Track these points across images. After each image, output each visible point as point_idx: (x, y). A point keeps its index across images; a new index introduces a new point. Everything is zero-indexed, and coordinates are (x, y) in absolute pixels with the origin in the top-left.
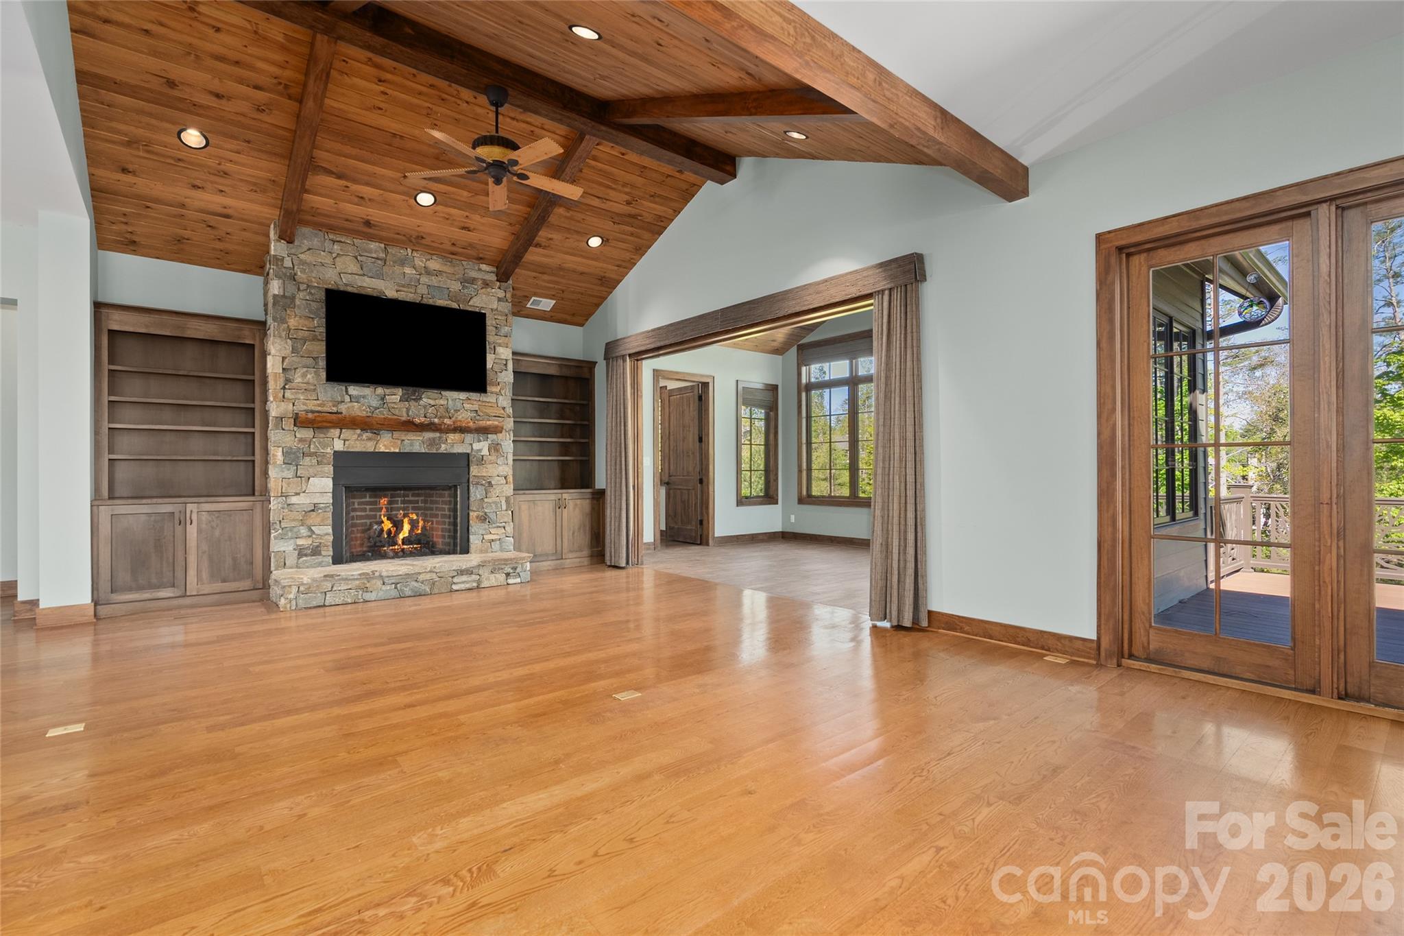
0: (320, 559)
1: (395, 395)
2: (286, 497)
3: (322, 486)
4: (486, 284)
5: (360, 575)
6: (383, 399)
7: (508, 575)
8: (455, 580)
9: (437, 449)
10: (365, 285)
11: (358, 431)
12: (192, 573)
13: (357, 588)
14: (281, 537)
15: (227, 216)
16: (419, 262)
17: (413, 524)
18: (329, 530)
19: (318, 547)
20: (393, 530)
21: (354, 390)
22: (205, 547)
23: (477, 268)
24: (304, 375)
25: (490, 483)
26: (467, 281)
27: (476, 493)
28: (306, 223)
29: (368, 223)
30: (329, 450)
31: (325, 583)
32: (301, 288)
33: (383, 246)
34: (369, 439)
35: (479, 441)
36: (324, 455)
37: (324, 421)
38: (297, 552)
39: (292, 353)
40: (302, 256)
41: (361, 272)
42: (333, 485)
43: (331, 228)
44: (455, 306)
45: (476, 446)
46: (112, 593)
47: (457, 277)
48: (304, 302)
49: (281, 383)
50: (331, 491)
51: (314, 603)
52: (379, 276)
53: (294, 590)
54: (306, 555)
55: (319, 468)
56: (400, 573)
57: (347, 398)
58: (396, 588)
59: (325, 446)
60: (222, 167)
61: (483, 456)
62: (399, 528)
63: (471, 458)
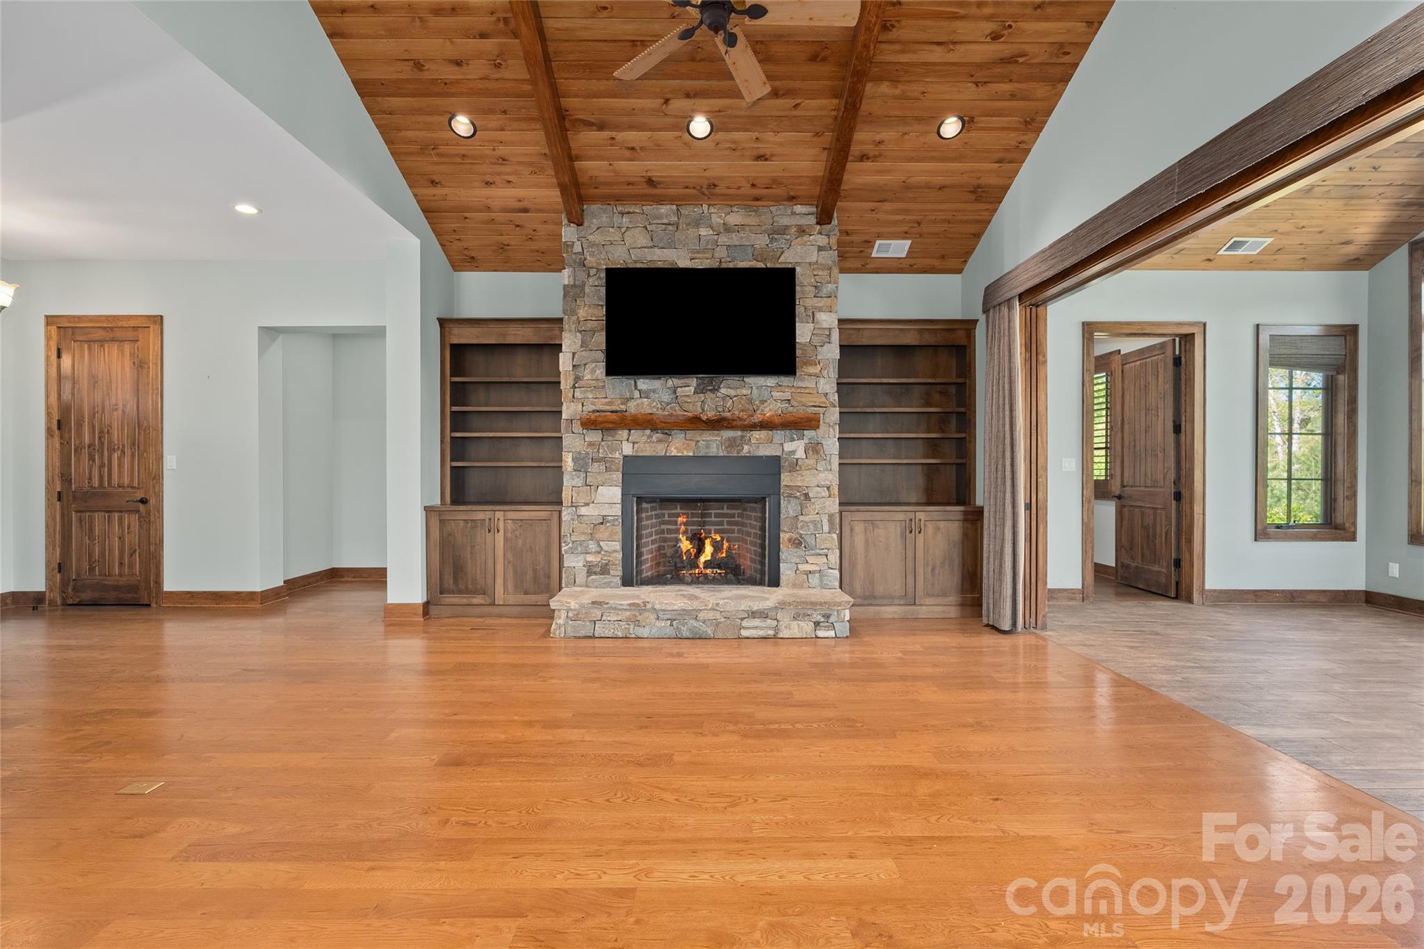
0: (607, 578)
1: (687, 386)
2: (576, 507)
3: (610, 496)
4: (802, 231)
5: (629, 605)
6: (675, 392)
7: (817, 624)
8: (745, 623)
9: (738, 453)
10: (655, 258)
11: (648, 432)
12: (499, 581)
13: (628, 620)
14: (572, 551)
15: (525, 210)
16: (716, 220)
17: (717, 547)
18: (617, 546)
19: (606, 564)
20: (693, 551)
21: (644, 383)
22: (510, 556)
23: (789, 212)
24: (593, 371)
25: (806, 495)
26: (777, 232)
27: (788, 509)
28: (593, 199)
29: (650, 182)
30: (617, 455)
31: (595, 611)
32: (591, 274)
33: (674, 207)
34: (660, 441)
35: (792, 440)
36: (612, 460)
37: (605, 422)
38: (586, 569)
39: (581, 347)
40: (591, 238)
41: (651, 244)
42: (622, 494)
43: (619, 199)
44: (761, 265)
45: (788, 447)
46: (441, 593)
47: (764, 228)
48: (593, 289)
49: (571, 382)
50: (620, 501)
51: (583, 633)
52: (671, 245)
53: (563, 615)
54: (595, 573)
55: (607, 476)
56: (676, 608)
57: (637, 394)
58: (671, 625)
59: (613, 450)
60: (498, 153)
61: (797, 460)
62: (700, 550)
63: (782, 462)
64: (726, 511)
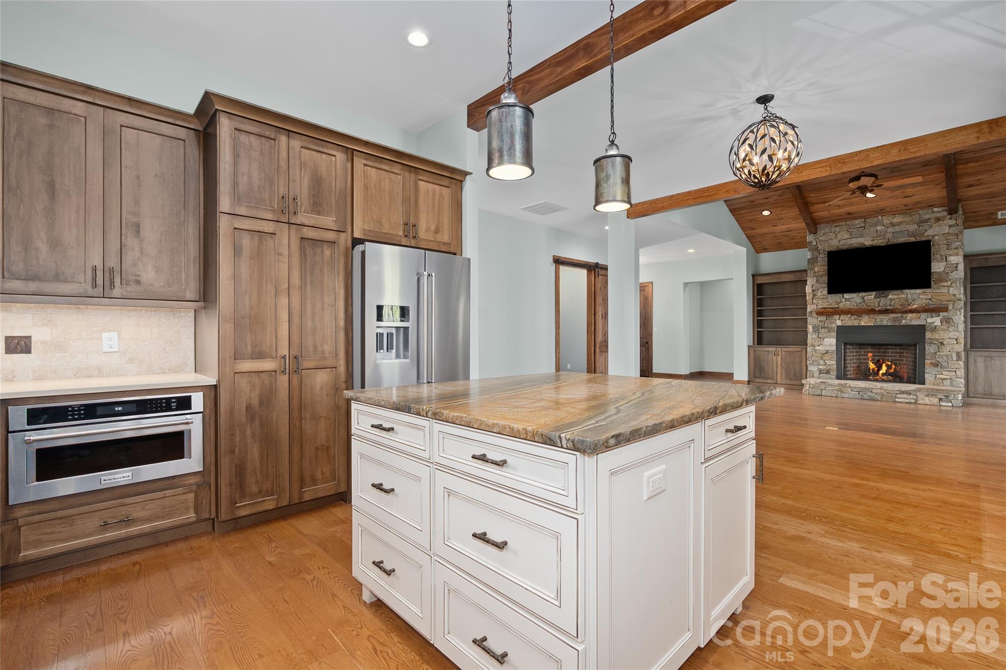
0: (829, 376)
1: (870, 297)
2: (814, 346)
3: (830, 342)
4: (938, 219)
5: (838, 384)
6: (863, 298)
7: (940, 399)
8: (898, 396)
9: (899, 323)
10: (853, 242)
11: (849, 316)
12: (779, 375)
13: (838, 390)
14: (812, 364)
15: (790, 231)
16: (886, 221)
17: (889, 367)
18: (834, 363)
19: (828, 370)
20: (876, 369)
21: (846, 296)
22: (783, 365)
23: (930, 211)
24: (822, 292)
25: (942, 343)
26: (921, 222)
27: (930, 349)
28: (822, 223)
29: (849, 214)
30: (834, 325)
31: (822, 385)
32: (821, 252)
33: (863, 220)
34: (855, 319)
35: (932, 317)
36: (831, 328)
37: (827, 312)
38: (818, 372)
39: (816, 282)
40: (821, 238)
41: (851, 237)
42: (837, 342)
43: (834, 221)
44: (913, 239)
45: (929, 320)
46: (754, 378)
47: (914, 222)
48: (822, 259)
49: (811, 296)
50: (835, 344)
51: (816, 394)
52: (861, 236)
53: (808, 386)
54: (823, 373)
55: (829, 334)
56: (861, 387)
57: (844, 300)
58: (859, 394)
59: (832, 323)
60: (779, 217)
61: (936, 326)
62: (880, 368)
63: (926, 327)
64: (898, 350)
